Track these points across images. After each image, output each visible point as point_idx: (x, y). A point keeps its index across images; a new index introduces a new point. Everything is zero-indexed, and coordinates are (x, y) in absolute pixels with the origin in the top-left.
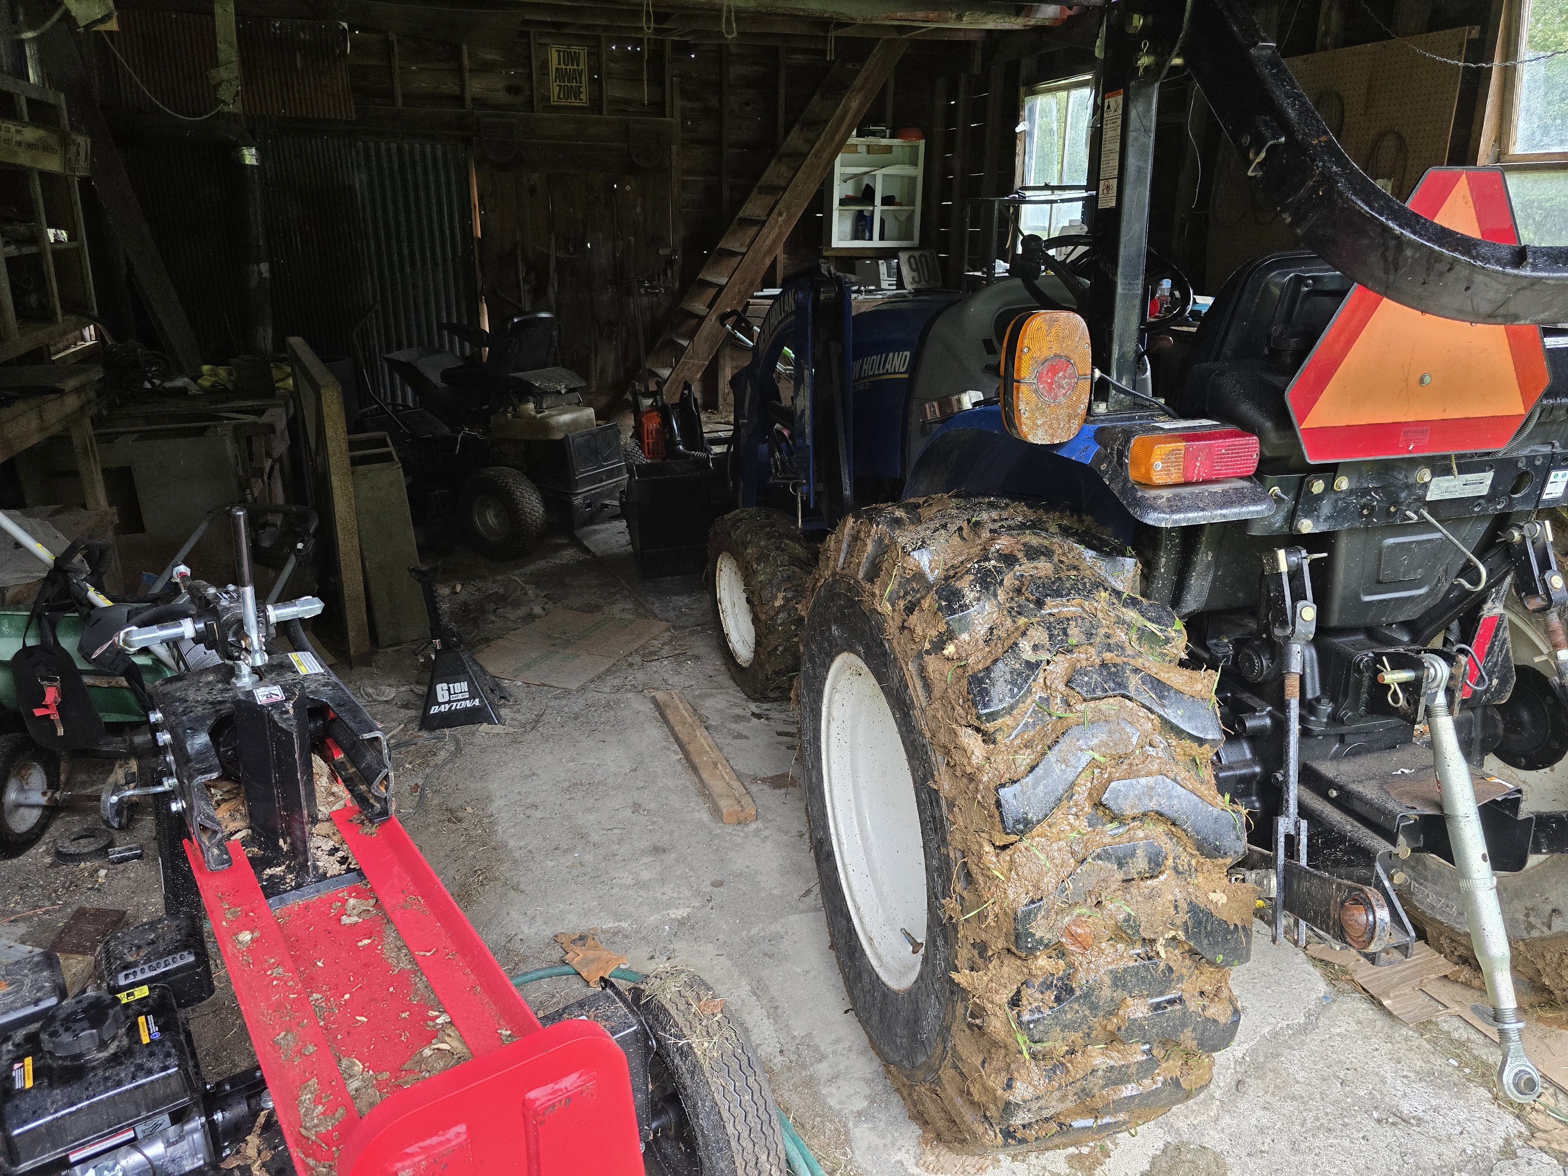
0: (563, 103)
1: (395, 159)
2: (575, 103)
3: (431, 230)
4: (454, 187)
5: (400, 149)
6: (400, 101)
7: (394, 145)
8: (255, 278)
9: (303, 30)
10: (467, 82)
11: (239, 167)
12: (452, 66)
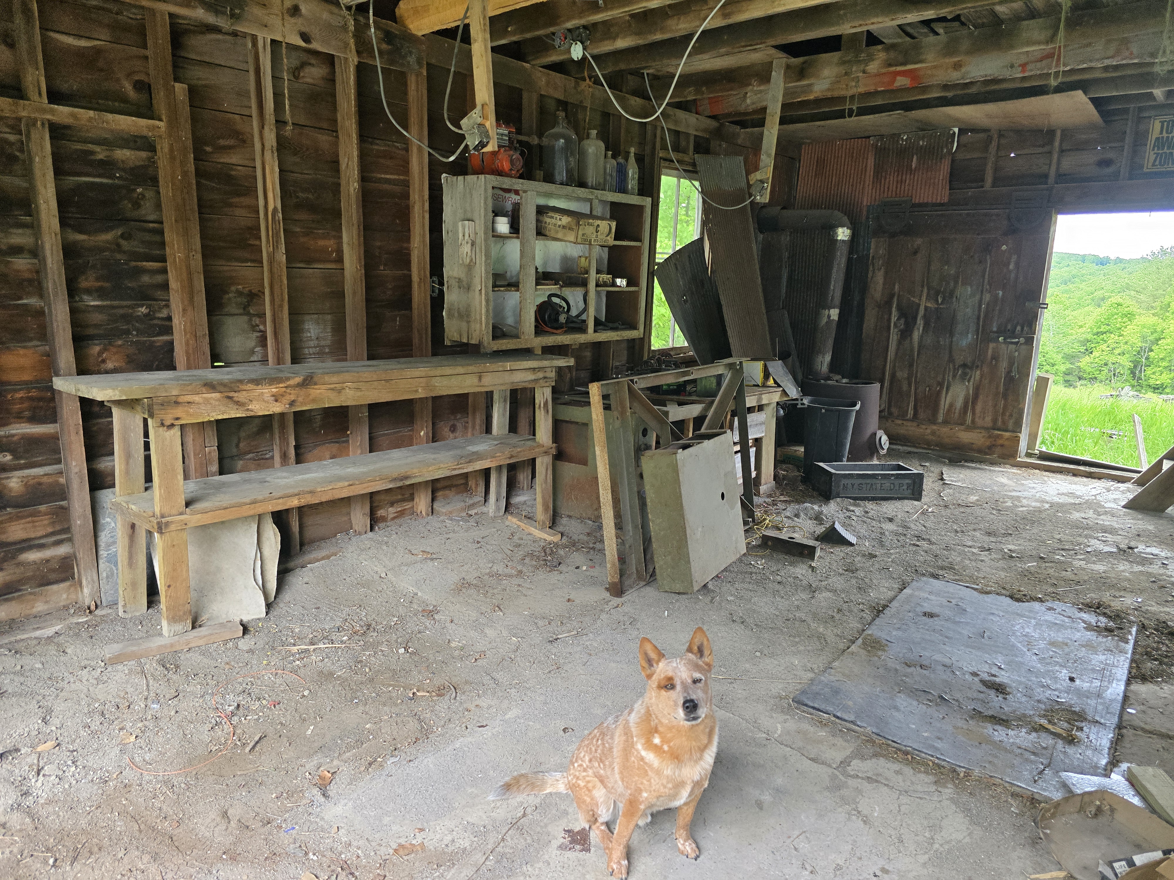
0: (1158, 169)
2: (1170, 168)
6: (989, 183)
8: (825, 320)
9: (923, 138)
10: (1055, 161)
11: (834, 241)
12: (1046, 149)
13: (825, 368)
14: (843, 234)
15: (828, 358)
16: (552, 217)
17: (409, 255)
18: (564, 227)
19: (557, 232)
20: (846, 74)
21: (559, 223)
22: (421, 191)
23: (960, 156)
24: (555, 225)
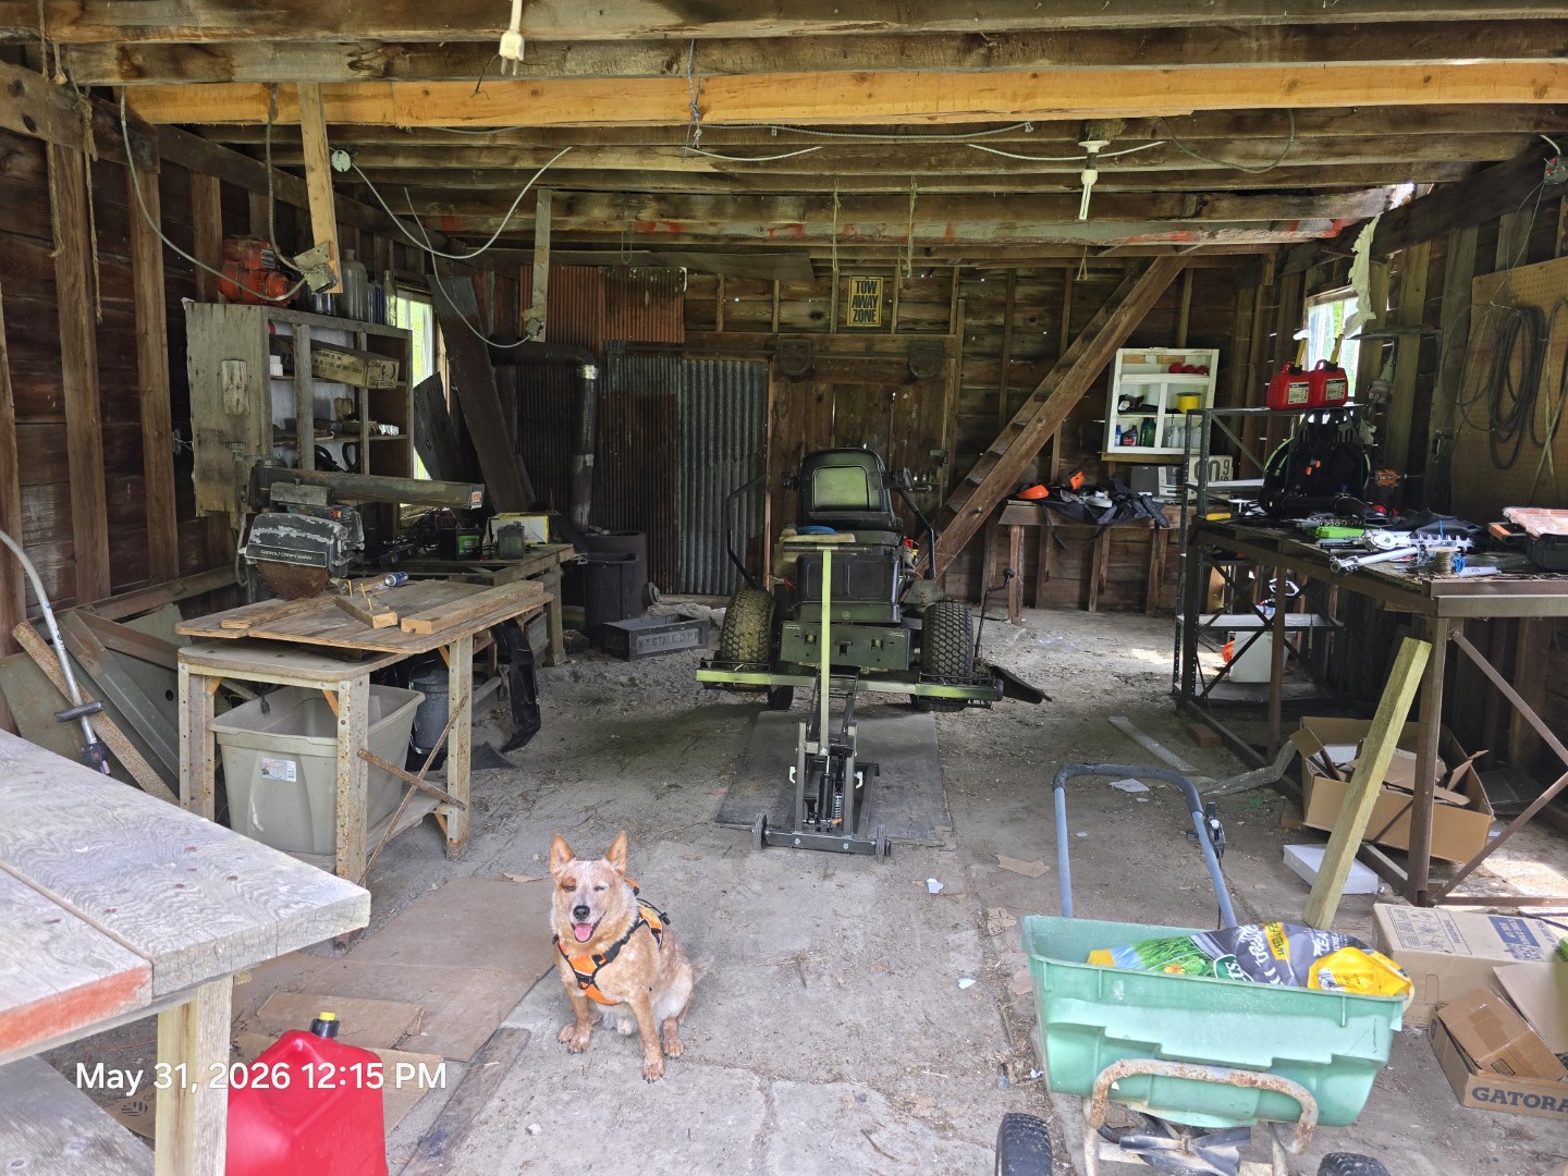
0: (858, 325)
1: (711, 372)
2: (867, 324)
3: (734, 430)
4: (756, 396)
5: (716, 366)
6: (720, 327)
7: (711, 362)
8: (581, 466)
9: (653, 274)
10: (776, 311)
11: (580, 380)
12: (767, 297)
13: (585, 520)
14: (590, 372)
15: (587, 508)
16: (325, 355)
17: (138, 400)
18: (345, 368)
19: (336, 373)
20: (618, 217)
21: (338, 363)
22: (158, 318)
23: (690, 296)
24: (331, 365)
